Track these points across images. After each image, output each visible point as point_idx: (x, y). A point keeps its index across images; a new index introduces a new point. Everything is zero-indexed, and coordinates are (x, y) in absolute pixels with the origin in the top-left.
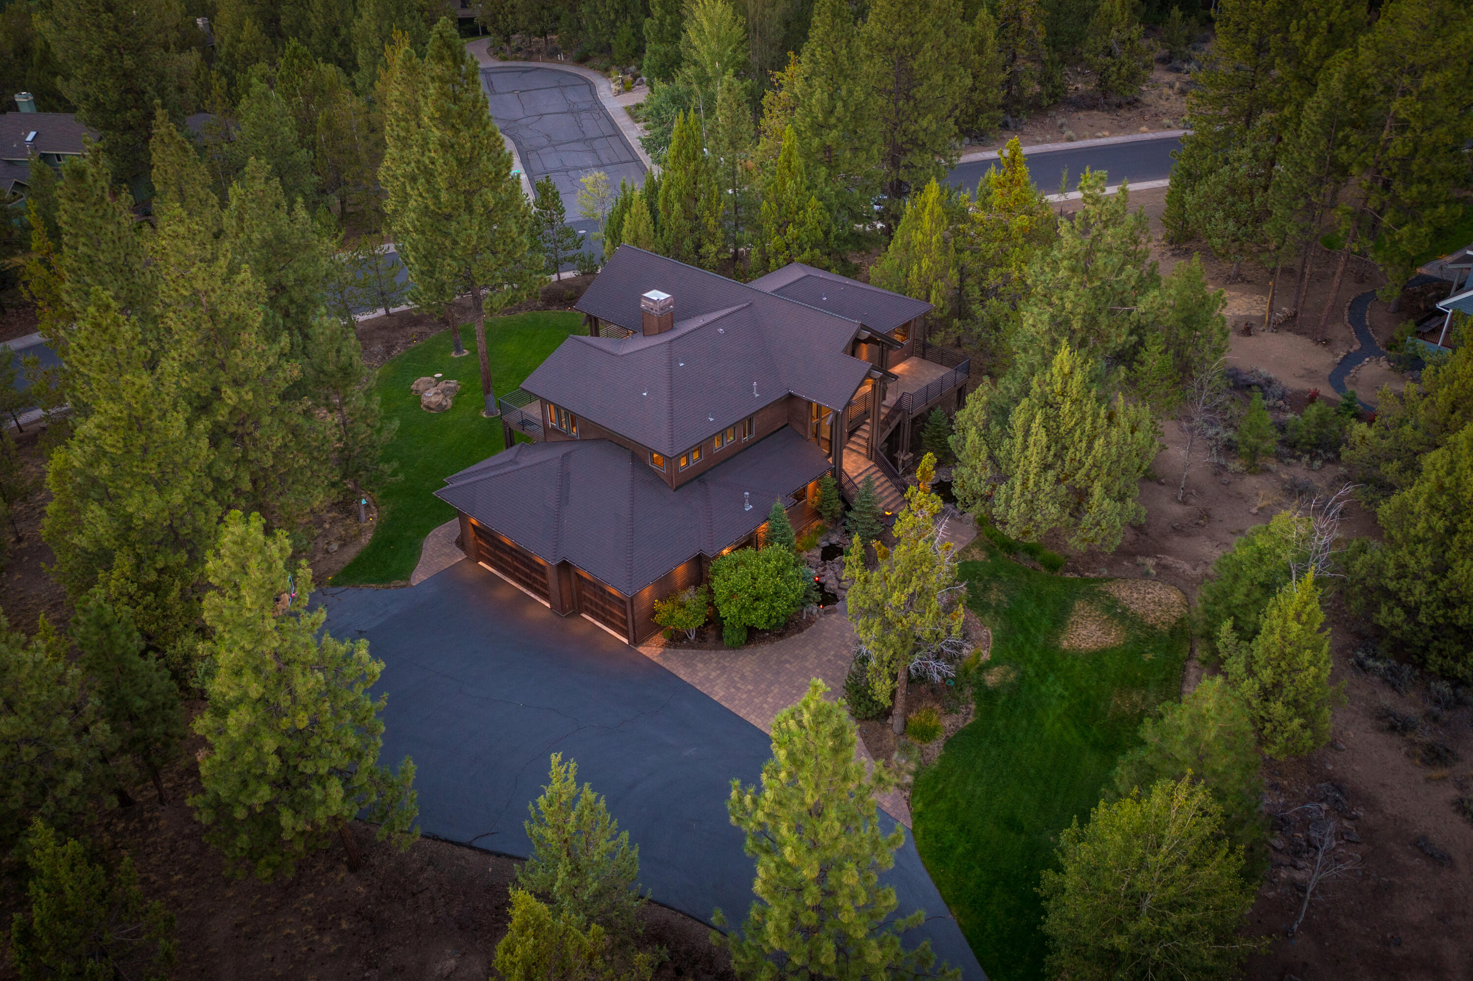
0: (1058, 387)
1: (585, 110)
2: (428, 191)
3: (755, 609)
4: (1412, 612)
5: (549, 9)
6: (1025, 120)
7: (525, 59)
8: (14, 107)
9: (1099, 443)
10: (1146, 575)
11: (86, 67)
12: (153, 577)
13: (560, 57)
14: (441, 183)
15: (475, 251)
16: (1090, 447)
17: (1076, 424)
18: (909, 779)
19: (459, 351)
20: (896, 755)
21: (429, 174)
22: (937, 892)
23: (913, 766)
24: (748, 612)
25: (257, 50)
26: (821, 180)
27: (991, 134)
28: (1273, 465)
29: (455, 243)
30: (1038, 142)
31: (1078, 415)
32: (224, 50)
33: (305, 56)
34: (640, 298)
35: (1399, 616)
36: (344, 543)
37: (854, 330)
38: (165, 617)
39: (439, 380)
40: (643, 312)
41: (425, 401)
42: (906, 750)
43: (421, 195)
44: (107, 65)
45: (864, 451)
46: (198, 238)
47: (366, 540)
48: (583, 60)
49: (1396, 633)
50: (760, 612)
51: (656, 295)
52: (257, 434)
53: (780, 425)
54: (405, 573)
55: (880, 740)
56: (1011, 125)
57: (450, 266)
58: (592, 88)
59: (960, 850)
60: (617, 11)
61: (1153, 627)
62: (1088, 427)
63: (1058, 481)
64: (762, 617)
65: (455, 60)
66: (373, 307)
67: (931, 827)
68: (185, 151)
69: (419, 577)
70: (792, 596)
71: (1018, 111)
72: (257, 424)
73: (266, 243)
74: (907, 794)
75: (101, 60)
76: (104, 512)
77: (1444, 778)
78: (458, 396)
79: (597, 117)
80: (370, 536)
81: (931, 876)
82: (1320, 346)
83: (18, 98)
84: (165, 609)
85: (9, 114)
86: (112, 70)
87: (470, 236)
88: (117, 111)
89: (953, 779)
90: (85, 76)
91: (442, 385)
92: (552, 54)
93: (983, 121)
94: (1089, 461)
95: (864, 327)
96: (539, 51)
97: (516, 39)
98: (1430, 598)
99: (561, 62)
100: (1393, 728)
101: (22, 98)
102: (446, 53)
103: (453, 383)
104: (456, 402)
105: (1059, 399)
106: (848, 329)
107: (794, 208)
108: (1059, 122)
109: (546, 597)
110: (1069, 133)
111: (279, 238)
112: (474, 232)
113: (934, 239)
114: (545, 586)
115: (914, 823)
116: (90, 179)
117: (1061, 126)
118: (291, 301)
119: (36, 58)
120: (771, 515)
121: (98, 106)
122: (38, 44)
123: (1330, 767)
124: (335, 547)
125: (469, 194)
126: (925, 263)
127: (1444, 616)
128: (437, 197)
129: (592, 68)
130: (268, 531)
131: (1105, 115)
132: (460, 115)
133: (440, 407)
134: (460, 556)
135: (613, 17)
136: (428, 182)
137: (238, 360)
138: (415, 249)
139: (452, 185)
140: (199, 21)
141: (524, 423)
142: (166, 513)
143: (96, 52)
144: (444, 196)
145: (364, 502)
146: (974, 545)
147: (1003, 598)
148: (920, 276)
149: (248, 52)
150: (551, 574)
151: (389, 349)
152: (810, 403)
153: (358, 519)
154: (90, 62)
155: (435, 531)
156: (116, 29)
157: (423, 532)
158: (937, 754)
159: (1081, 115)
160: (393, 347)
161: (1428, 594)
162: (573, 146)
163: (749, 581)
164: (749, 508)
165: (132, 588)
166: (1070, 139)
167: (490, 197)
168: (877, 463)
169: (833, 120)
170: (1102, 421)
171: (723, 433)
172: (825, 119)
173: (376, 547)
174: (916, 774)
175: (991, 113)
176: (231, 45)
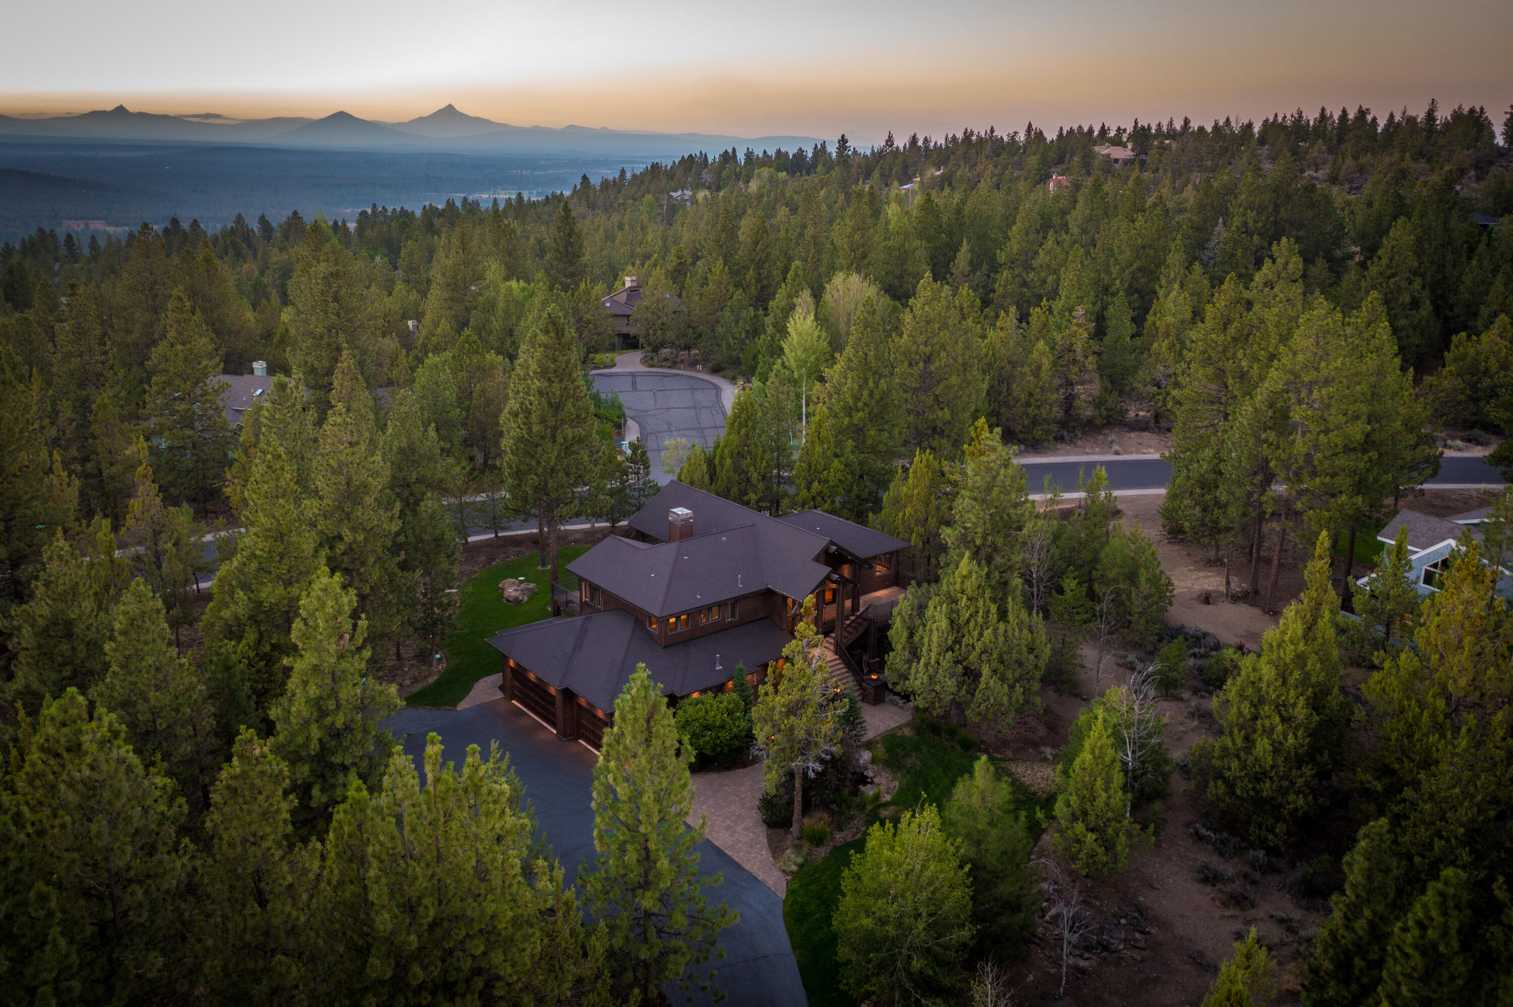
0: (958, 587)
1: (707, 407)
2: (524, 424)
3: (704, 736)
4: (1230, 785)
5: (694, 328)
6: (1080, 434)
7: (669, 367)
8: (252, 372)
9: (988, 633)
10: (1045, 759)
11: (310, 341)
12: (267, 648)
13: (699, 367)
14: (534, 418)
15: (553, 470)
16: (981, 635)
17: (971, 615)
18: (794, 868)
19: (544, 564)
20: (788, 851)
21: (528, 412)
22: (788, 940)
23: (800, 860)
24: (698, 738)
25: (446, 343)
26: (848, 450)
27: (1045, 444)
28: (1186, 695)
29: (539, 463)
30: (1087, 453)
31: (972, 609)
32: (421, 341)
33: (475, 342)
34: (668, 512)
35: (1222, 788)
36: (415, 680)
37: (824, 544)
38: (270, 681)
39: (521, 582)
40: (670, 523)
41: (506, 594)
42: (798, 847)
43: (519, 427)
44: (326, 340)
45: (832, 647)
46: (350, 427)
47: (431, 680)
48: (716, 370)
49: (1222, 806)
50: (707, 738)
51: (681, 511)
52: (362, 570)
53: (761, 615)
54: (454, 702)
55: (780, 841)
56: (1067, 438)
57: (532, 479)
58: (718, 390)
59: (818, 916)
60: (747, 332)
61: (1034, 794)
62: (980, 620)
63: (957, 662)
64: (708, 742)
65: (557, 333)
66: (485, 531)
67: (799, 899)
68: (357, 379)
69: (463, 705)
70: (735, 730)
71: (1074, 427)
72: (363, 564)
73: (401, 451)
74: (789, 878)
75: (321, 337)
76: (246, 598)
77: (1236, 917)
78: (533, 594)
79: (714, 412)
80: (435, 678)
81: (788, 929)
82: (1267, 616)
83: (256, 365)
84: (270, 675)
85: (246, 376)
86: (329, 344)
87: (550, 458)
88: (324, 376)
89: (828, 873)
90: (307, 347)
91: (523, 586)
92: (692, 365)
93: (1038, 433)
94: (979, 646)
95: (832, 543)
96: (682, 362)
97: (665, 352)
98: (1243, 774)
99: (699, 371)
100: (1206, 880)
101: (259, 366)
102: (551, 327)
103: (532, 585)
104: (530, 599)
105: (959, 595)
106: (819, 544)
107: (820, 469)
108: (1110, 439)
109: (553, 725)
110: (1116, 447)
111: (412, 448)
112: (553, 456)
113: (916, 492)
114: (554, 715)
115: (787, 896)
116: (289, 391)
117: (1112, 442)
118: (412, 494)
119: (276, 339)
120: (734, 675)
121: (313, 370)
122: (280, 330)
123: (1142, 899)
124: (408, 682)
125: (555, 429)
126: (909, 510)
127: (1254, 789)
128: (530, 429)
129: (724, 377)
130: (344, 587)
131: (1155, 436)
132: (555, 372)
133: (517, 601)
134: (500, 695)
135: (743, 336)
136: (527, 418)
137: (359, 514)
138: (510, 467)
139: (543, 421)
140: (410, 323)
141: (567, 603)
142: (286, 602)
143: (320, 330)
144: (535, 428)
145: (438, 656)
146: (908, 725)
147: (919, 763)
148: (903, 519)
149: (439, 343)
150: (559, 702)
151: (489, 562)
152: (785, 598)
153: (431, 666)
154: (314, 338)
155: (486, 679)
156: (338, 315)
157: (477, 678)
158: (823, 855)
159: (1132, 435)
160: (494, 559)
161: (1241, 770)
162: (688, 433)
163: (702, 713)
164: (718, 668)
165: (252, 654)
166: (1117, 453)
167: (570, 432)
168: (841, 657)
169: (860, 405)
170: (993, 616)
171: (709, 608)
172: (855, 403)
173: (437, 684)
174: (801, 866)
175: (1046, 426)
176: (427, 338)
